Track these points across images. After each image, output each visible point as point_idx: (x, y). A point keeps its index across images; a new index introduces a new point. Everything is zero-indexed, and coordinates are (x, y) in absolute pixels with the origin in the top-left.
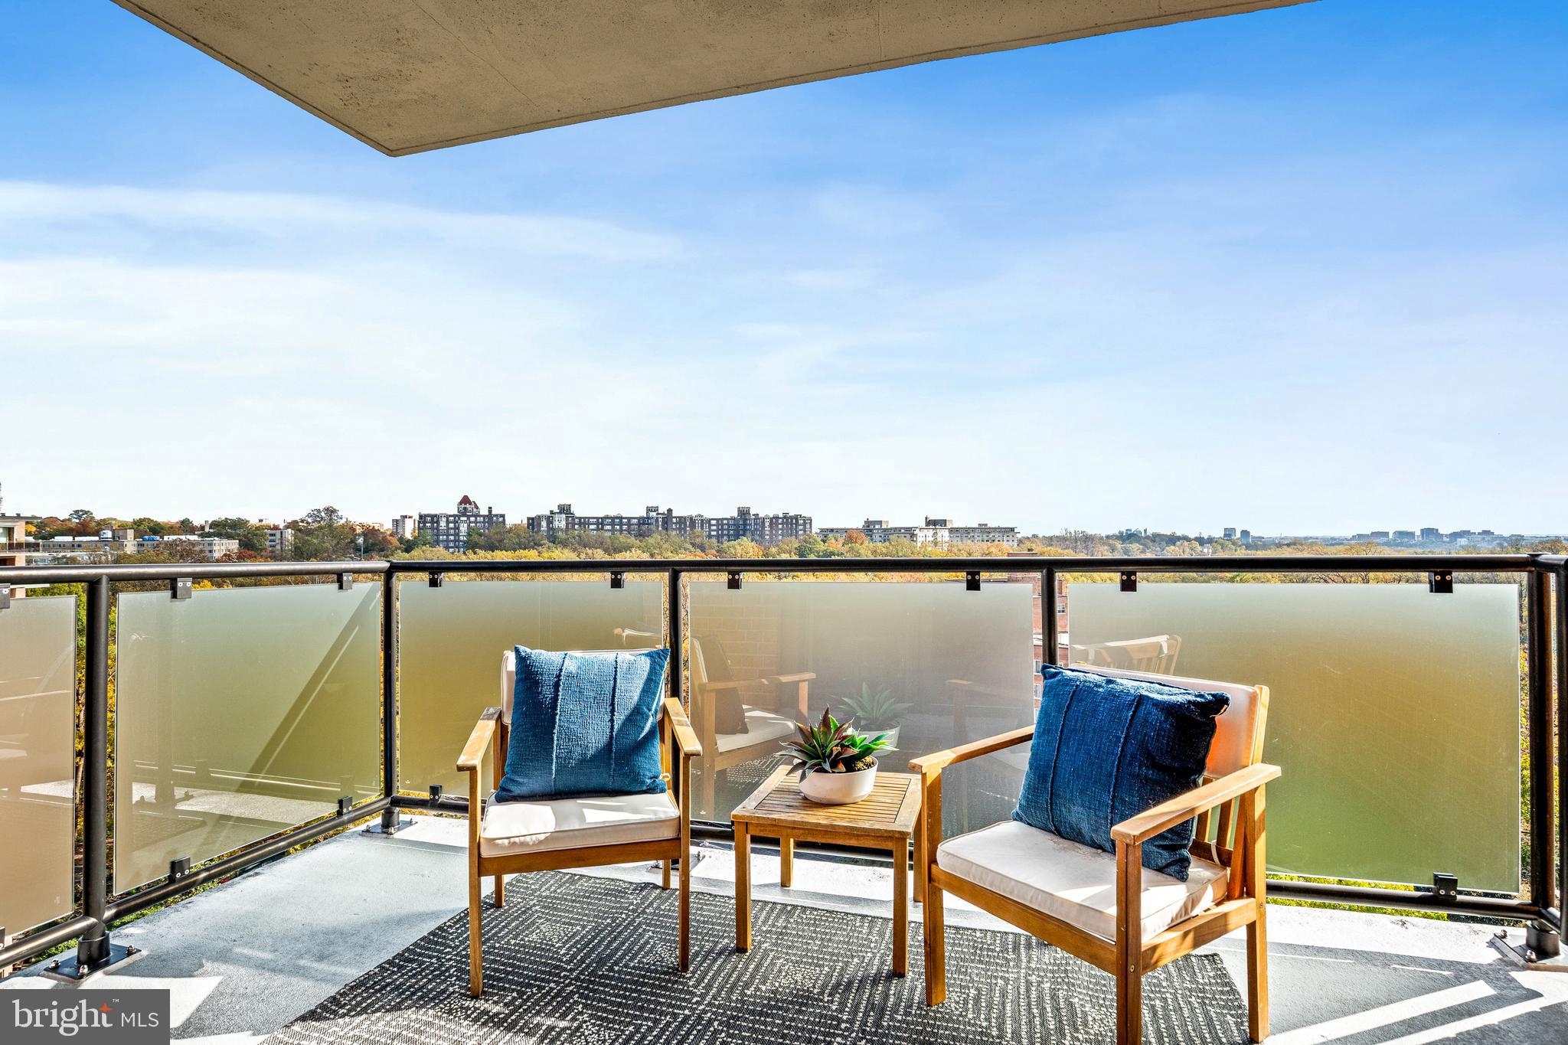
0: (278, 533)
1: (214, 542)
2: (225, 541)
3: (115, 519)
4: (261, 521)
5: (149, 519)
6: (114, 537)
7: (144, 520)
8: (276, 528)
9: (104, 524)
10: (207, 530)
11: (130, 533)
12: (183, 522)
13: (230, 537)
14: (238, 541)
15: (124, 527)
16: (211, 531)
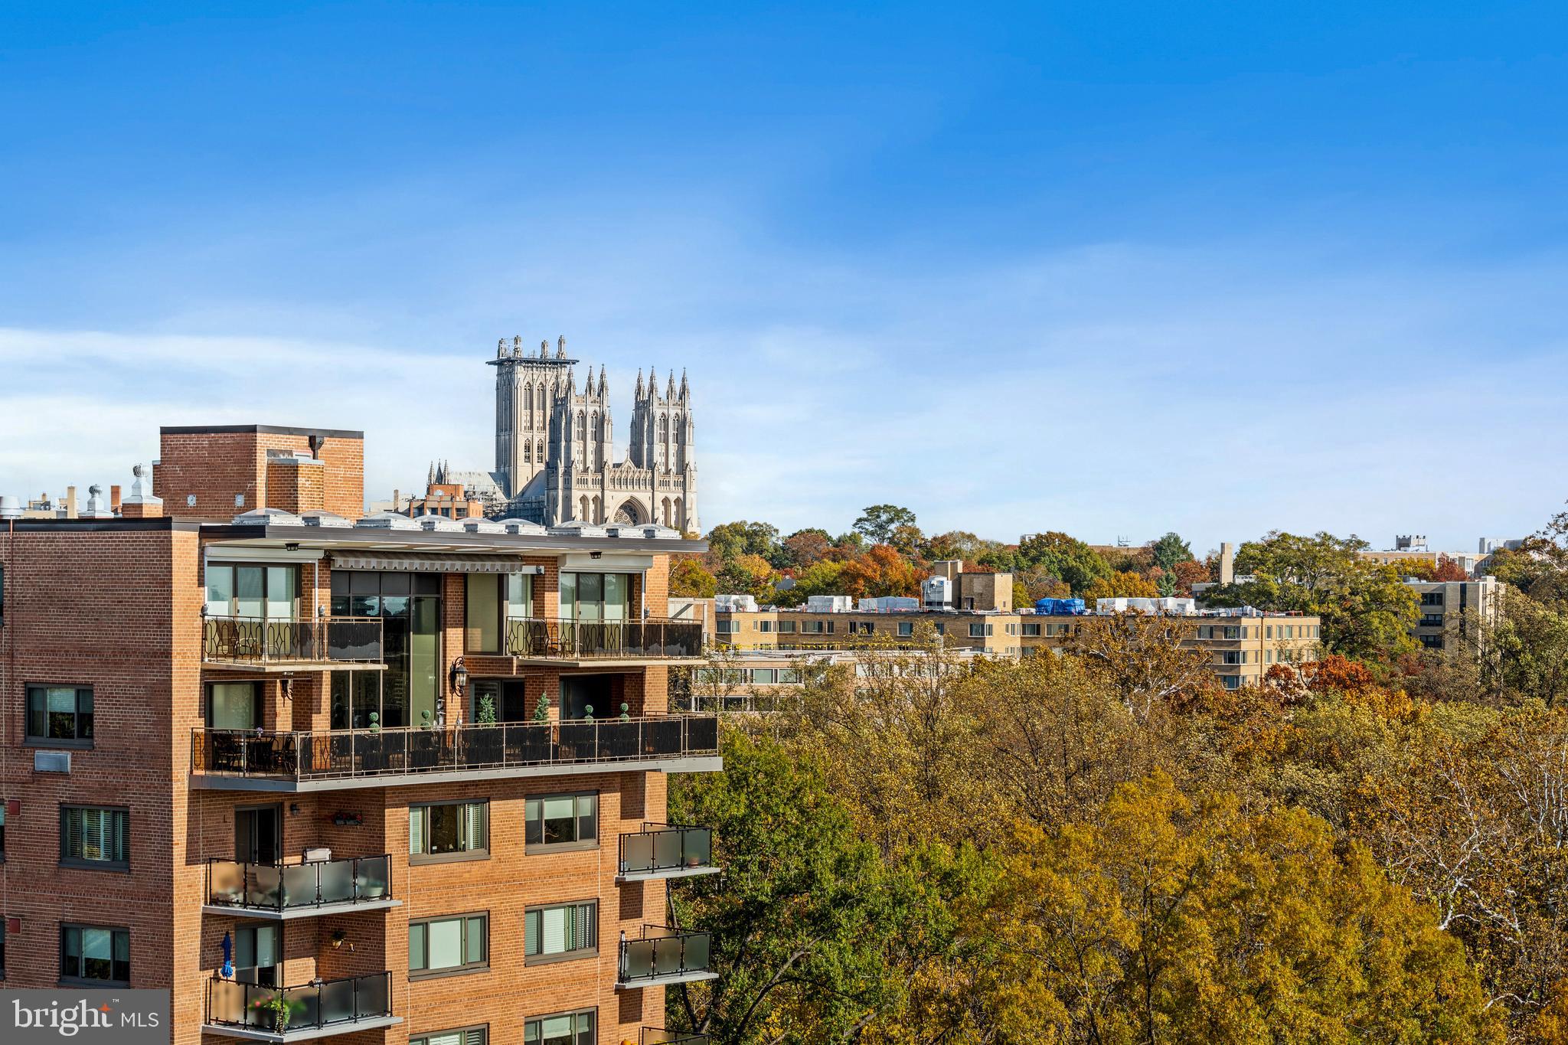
0: (1452, 588)
1: (1245, 622)
2: (1276, 621)
3: (971, 537)
4: (1403, 543)
5: (1063, 536)
6: (957, 602)
7: (1050, 536)
8: (1448, 569)
9: (939, 550)
10: (1227, 577)
11: (1004, 584)
12: (1158, 547)
13: (1294, 606)
14: (1316, 621)
15: (990, 561)
16: (1240, 581)
